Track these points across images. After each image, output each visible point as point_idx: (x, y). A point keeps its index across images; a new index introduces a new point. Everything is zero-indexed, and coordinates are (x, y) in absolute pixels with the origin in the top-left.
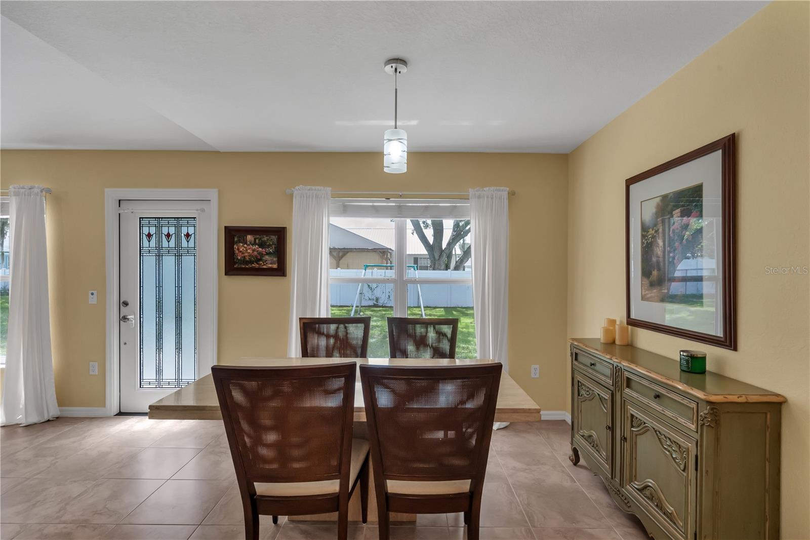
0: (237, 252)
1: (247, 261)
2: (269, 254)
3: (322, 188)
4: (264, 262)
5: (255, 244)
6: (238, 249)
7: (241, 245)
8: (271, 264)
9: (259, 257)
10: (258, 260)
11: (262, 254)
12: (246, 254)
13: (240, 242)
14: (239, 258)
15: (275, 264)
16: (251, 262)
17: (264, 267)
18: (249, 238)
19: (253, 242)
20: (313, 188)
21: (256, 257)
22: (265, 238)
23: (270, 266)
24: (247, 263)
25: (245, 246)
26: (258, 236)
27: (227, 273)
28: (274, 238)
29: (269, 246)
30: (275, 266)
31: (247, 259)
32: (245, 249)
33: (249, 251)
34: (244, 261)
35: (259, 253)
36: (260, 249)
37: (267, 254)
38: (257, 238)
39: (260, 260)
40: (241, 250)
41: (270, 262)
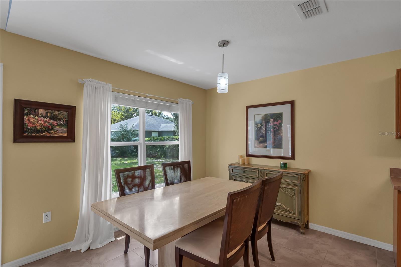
0: (27, 122)
1: (39, 131)
2: (61, 125)
3: (105, 83)
4: (55, 132)
5: (46, 116)
6: (29, 120)
7: (32, 116)
8: (62, 133)
9: (50, 128)
10: (49, 130)
11: (54, 125)
12: (38, 125)
13: (31, 114)
14: (29, 127)
15: (65, 133)
16: (42, 131)
17: (55, 135)
18: (41, 111)
19: (44, 115)
20: (100, 82)
21: (48, 127)
22: (57, 113)
23: (61, 134)
24: (38, 132)
25: (37, 117)
26: (49, 111)
27: (15, 140)
28: (65, 113)
29: (60, 119)
30: (65, 135)
31: (38, 128)
32: (36, 120)
33: (40, 122)
34: (35, 130)
35: (51, 125)
36: (52, 121)
37: (58, 125)
38: (49, 112)
39: (52, 129)
40: (32, 120)
41: (62, 131)
